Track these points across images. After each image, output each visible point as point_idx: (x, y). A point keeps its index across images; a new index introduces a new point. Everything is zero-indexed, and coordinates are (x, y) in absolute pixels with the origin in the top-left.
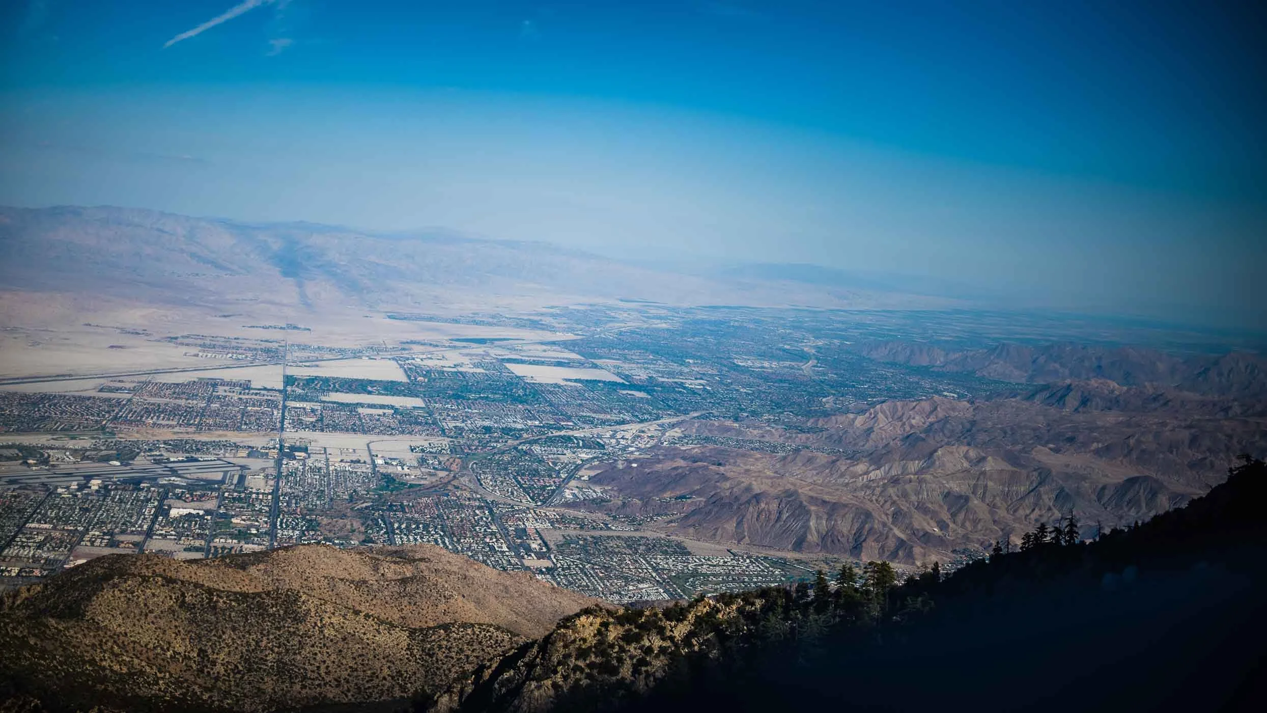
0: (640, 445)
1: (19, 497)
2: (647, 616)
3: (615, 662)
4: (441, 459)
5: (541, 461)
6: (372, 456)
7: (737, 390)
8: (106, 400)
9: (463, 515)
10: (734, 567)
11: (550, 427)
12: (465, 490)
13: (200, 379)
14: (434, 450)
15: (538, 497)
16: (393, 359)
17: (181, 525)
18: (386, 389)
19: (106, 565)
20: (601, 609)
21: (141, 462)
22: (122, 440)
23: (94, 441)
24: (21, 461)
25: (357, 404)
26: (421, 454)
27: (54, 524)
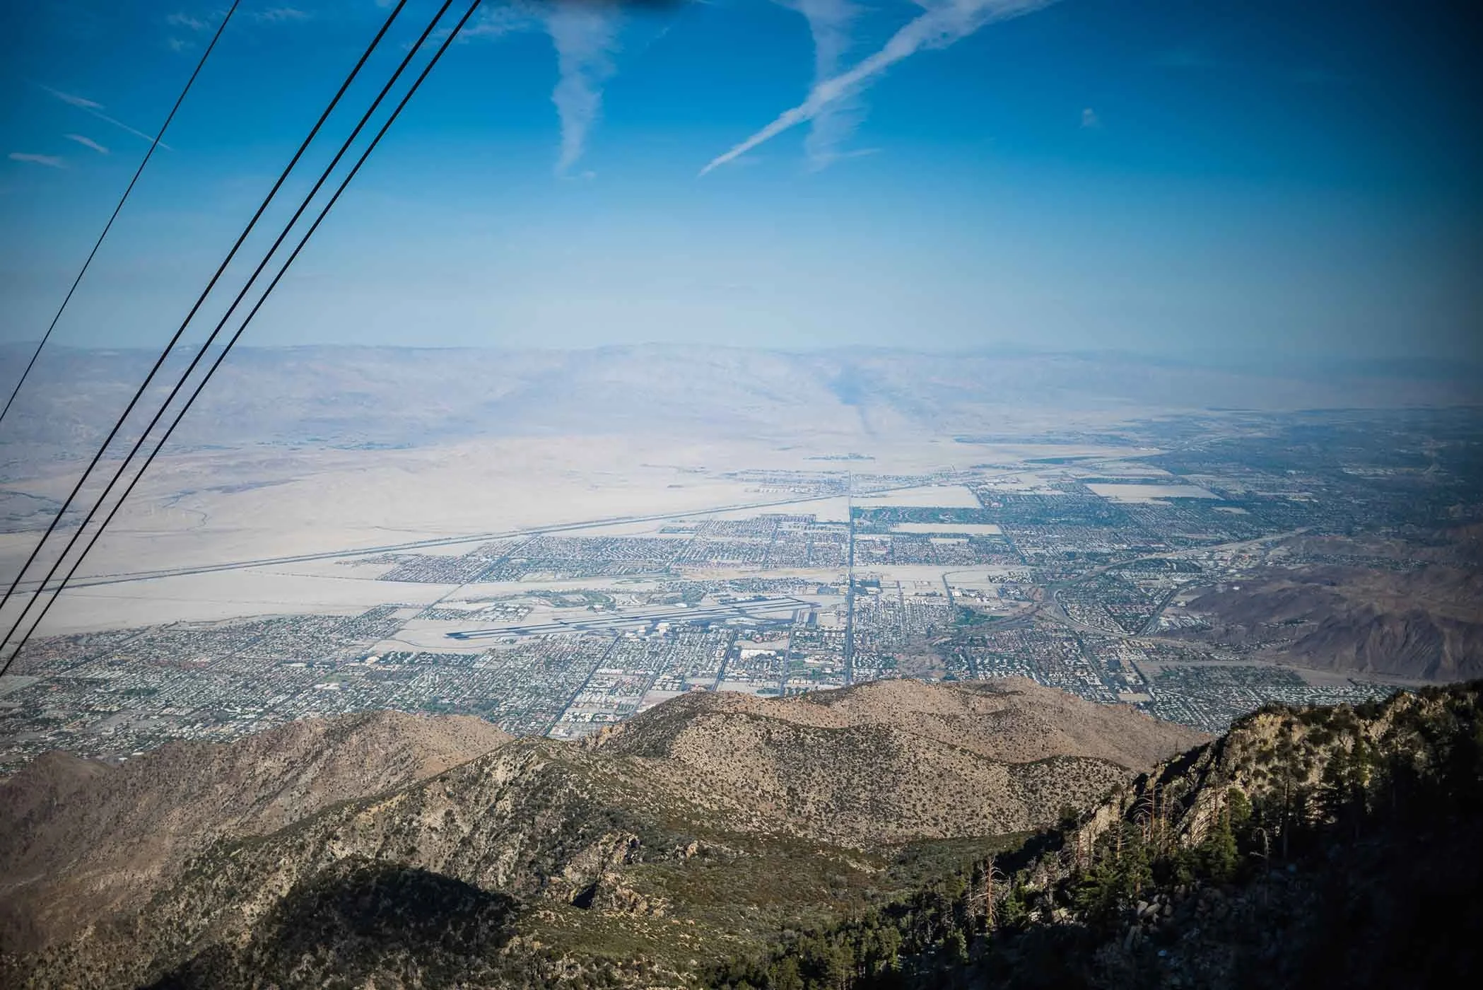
0: (1241, 566)
1: (587, 643)
2: (1336, 714)
3: (1302, 766)
4: (1023, 589)
5: (1131, 588)
6: (948, 588)
7: (1350, 502)
8: (667, 542)
9: (1050, 648)
10: (1357, 697)
11: (1139, 550)
12: (1051, 621)
13: (762, 515)
14: (1015, 580)
15: (1131, 626)
16: (964, 485)
17: (752, 667)
18: (959, 517)
19: (687, 704)
20: (1282, 707)
21: (708, 603)
22: (688, 581)
23: (658, 583)
24: (587, 607)
25: (930, 534)
26: (1001, 585)
27: (624, 669)
